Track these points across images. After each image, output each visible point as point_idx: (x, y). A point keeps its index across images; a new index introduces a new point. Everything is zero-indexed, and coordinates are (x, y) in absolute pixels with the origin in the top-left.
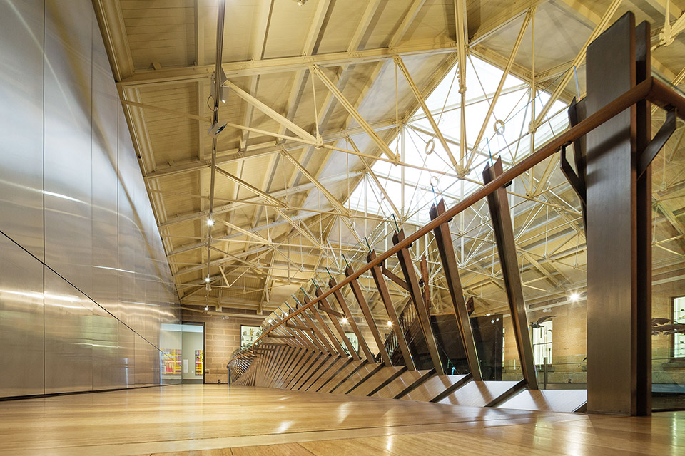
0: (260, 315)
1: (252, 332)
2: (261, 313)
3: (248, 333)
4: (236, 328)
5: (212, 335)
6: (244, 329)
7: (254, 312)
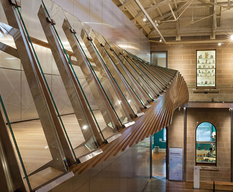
0: (213, 40)
1: (207, 55)
2: (214, 38)
3: (204, 56)
4: (192, 53)
5: (173, 60)
6: (199, 53)
7: (208, 37)
